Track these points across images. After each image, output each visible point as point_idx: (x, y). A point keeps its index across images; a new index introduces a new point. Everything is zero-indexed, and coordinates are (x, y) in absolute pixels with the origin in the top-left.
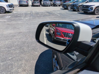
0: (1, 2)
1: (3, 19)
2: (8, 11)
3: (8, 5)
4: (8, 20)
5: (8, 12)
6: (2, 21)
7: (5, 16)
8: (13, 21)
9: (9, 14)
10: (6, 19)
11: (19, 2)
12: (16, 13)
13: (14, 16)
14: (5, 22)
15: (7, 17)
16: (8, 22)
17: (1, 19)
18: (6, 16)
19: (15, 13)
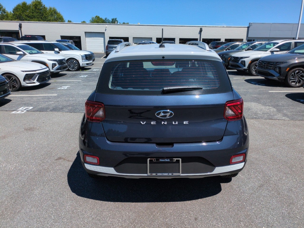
0: (72, 49)
1: (76, 79)
2: (83, 66)
3: (85, 55)
4: (83, 81)
5: (83, 69)
6: (75, 81)
7: (77, 74)
8: (92, 82)
9: (85, 72)
10: (81, 79)
11: (107, 49)
12: (97, 70)
13: (93, 75)
14: (79, 82)
15: (82, 76)
16: (83, 82)
17: (72, 79)
18: (80, 75)
19: (95, 70)
